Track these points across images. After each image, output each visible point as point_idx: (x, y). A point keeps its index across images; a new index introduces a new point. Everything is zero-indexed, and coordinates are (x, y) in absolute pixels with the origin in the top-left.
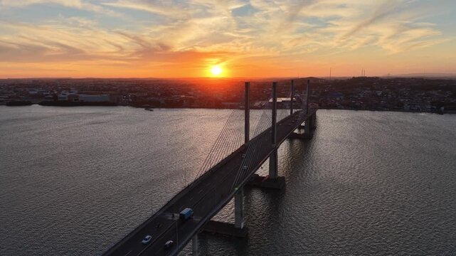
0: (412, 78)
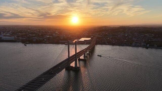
0: (142, 27)
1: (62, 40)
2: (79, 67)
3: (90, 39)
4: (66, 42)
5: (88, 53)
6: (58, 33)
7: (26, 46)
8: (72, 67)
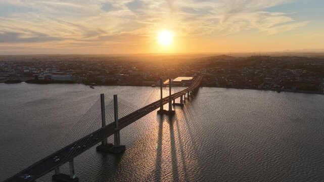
1: (146, 80)
2: (174, 111)
3: (191, 78)
4: (153, 84)
5: (186, 96)
6: (137, 69)
7: (93, 88)
8: (165, 111)
